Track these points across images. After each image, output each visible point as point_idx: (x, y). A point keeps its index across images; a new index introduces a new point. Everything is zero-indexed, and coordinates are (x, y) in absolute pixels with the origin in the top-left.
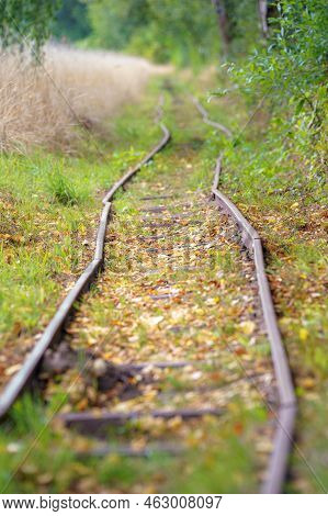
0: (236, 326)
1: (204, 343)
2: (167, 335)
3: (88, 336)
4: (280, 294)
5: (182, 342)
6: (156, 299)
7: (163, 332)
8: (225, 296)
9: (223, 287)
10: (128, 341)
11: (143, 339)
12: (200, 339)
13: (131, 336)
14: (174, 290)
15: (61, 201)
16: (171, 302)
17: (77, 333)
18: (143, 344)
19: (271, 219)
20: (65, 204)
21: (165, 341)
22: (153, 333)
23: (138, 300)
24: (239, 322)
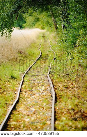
0: (46, 122)
1: (38, 127)
2: (30, 124)
3: (11, 125)
4: (57, 113)
5: (33, 127)
6: (29, 112)
7: (29, 124)
8: (45, 112)
9: (45, 109)
10: (20, 127)
11: (24, 126)
12: (37, 126)
13: (22, 125)
14: (34, 109)
15: (12, 78)
16: (33, 113)
17: (9, 124)
18: (24, 127)
19: (60, 85)
20: (13, 79)
21: (29, 126)
22: (27, 124)
23: (25, 112)
24: (47, 121)
